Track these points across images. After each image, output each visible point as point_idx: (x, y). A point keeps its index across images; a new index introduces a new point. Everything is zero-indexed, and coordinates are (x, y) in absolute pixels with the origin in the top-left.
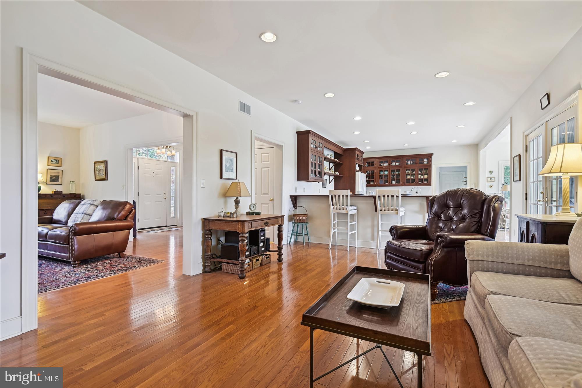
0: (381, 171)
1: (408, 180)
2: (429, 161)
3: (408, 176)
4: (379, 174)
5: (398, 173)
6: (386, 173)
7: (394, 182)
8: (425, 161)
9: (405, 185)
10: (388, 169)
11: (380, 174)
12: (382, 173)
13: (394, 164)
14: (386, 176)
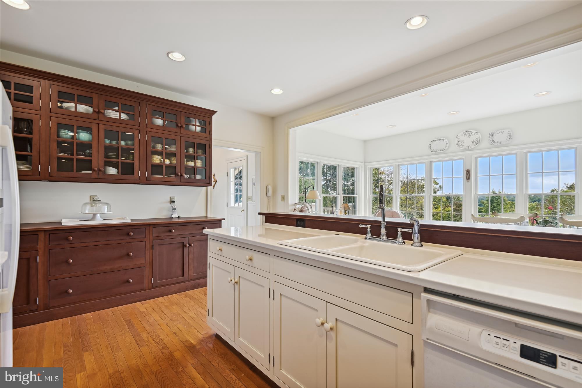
0: (61, 126)
1: (158, 169)
2: (207, 127)
3: (157, 156)
4: (54, 136)
5: (126, 144)
6: (84, 136)
7: (112, 171)
8: (196, 127)
9: (148, 182)
10: (94, 127)
11: (58, 136)
12: (67, 134)
13: (113, 114)
14: (84, 146)
